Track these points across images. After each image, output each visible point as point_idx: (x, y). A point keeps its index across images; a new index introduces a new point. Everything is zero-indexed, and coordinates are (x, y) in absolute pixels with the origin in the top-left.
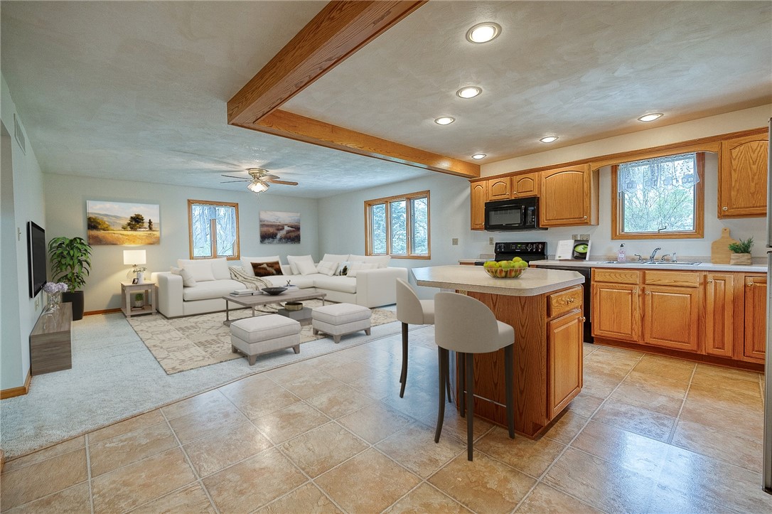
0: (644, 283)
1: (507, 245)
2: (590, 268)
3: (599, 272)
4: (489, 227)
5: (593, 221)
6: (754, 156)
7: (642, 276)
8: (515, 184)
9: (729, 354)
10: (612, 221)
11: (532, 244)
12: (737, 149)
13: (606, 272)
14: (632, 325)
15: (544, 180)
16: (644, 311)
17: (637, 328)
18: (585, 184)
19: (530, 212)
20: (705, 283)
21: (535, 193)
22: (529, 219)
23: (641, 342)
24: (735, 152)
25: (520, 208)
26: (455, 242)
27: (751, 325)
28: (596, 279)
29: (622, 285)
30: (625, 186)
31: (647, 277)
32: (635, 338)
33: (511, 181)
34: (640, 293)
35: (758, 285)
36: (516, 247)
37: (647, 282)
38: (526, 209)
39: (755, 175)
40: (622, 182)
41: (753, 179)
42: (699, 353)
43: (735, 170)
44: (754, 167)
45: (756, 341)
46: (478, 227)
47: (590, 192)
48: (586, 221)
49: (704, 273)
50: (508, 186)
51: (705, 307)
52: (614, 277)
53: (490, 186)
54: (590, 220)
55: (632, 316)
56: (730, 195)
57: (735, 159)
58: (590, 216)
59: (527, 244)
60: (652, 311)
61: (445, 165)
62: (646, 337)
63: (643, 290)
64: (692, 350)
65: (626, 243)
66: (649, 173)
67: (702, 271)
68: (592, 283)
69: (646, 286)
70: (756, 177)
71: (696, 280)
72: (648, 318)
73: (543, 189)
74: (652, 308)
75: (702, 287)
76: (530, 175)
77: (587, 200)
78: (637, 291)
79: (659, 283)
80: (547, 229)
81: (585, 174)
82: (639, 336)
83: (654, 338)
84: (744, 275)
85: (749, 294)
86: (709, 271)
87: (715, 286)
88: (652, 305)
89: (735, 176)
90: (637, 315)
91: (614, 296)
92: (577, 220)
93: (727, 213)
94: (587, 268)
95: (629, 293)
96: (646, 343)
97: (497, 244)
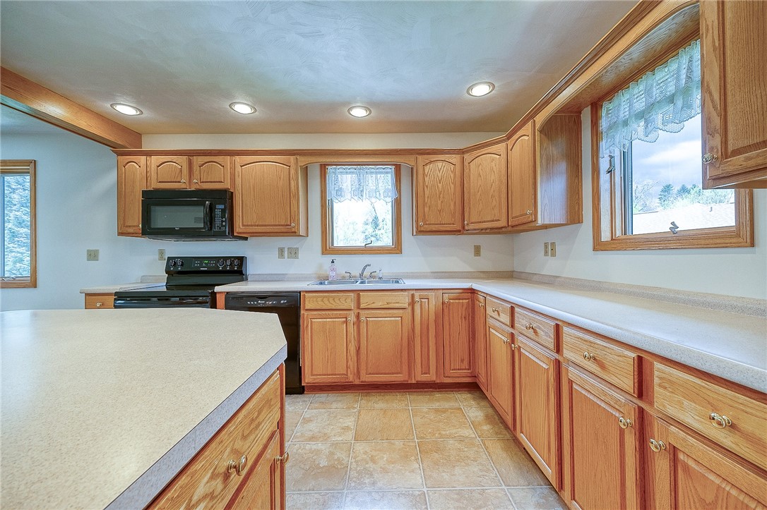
0: (358, 307)
1: (185, 260)
2: (300, 292)
3: (310, 297)
4: (149, 230)
5: (302, 232)
6: (440, 175)
7: (356, 299)
8: (196, 168)
9: (434, 378)
10: (322, 232)
11: (225, 258)
12: (428, 167)
13: (318, 297)
14: (347, 362)
15: (238, 169)
16: (359, 342)
17: (353, 364)
18: (292, 182)
19: (218, 212)
20: (412, 303)
21: (226, 185)
22: (217, 222)
23: (357, 382)
24: (427, 168)
25: (204, 205)
26: (93, 255)
27: (448, 342)
28: (307, 308)
29: (336, 312)
30: (334, 193)
31: (362, 301)
32: (351, 378)
33: (190, 164)
34: (355, 320)
35: (452, 301)
36: (201, 264)
37: (362, 306)
38: (212, 208)
39: (440, 194)
40: (331, 187)
41: (439, 197)
42: (409, 382)
43: (427, 187)
44: (440, 185)
45: (452, 360)
46: (131, 230)
47: (298, 193)
48: (293, 230)
49: (412, 292)
50: (185, 171)
51: (413, 330)
52: (327, 302)
53: (154, 167)
54: (298, 229)
55: (347, 350)
56: (424, 212)
57: (427, 176)
58: (298, 224)
59: (218, 259)
60: (367, 341)
61: (54, 109)
62: (361, 374)
63: (358, 316)
64: (404, 381)
65: (338, 258)
66: (356, 181)
67: (410, 290)
68: (302, 312)
69: (360, 311)
70: (441, 195)
71: (404, 300)
72: (363, 350)
73: (238, 181)
74: (367, 336)
75: (410, 308)
76: (219, 159)
77: (294, 202)
78: (352, 318)
79: (373, 306)
80: (246, 239)
81: (291, 168)
82: (354, 374)
83: (370, 374)
84: (441, 291)
85: (446, 311)
86: (416, 290)
87: (421, 305)
88: (367, 333)
89: (427, 192)
90: (352, 348)
91: (328, 327)
92: (283, 229)
93: (422, 229)
94: (296, 292)
95: (344, 322)
96: (362, 382)
97: (169, 259)
